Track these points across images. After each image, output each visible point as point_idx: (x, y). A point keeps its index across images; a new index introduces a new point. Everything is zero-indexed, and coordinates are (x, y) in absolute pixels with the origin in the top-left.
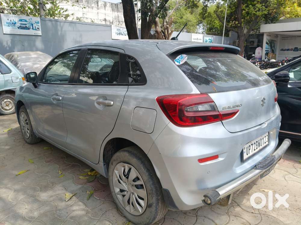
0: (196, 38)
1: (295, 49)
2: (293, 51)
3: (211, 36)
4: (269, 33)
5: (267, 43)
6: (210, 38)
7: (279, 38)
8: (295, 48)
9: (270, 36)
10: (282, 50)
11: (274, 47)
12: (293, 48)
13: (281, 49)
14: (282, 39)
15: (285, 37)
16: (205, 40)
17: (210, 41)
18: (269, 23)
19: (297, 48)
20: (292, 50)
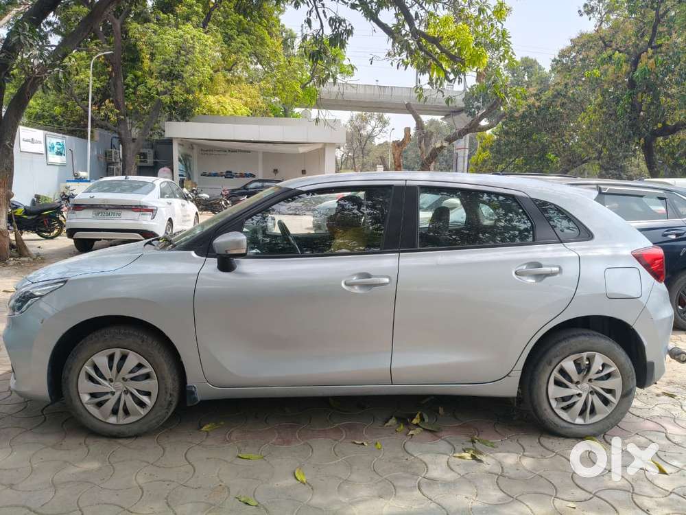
0: (30, 138)
1: (227, 175)
2: (224, 177)
3: (61, 135)
4: (182, 139)
5: (180, 160)
6: (60, 141)
7: (195, 151)
8: (227, 172)
9: (183, 145)
10: (204, 174)
11: (190, 169)
12: (224, 171)
13: (202, 172)
14: (202, 154)
15: (207, 149)
16: (48, 145)
17: (59, 147)
18: (178, 121)
19: (231, 172)
20: (222, 176)
